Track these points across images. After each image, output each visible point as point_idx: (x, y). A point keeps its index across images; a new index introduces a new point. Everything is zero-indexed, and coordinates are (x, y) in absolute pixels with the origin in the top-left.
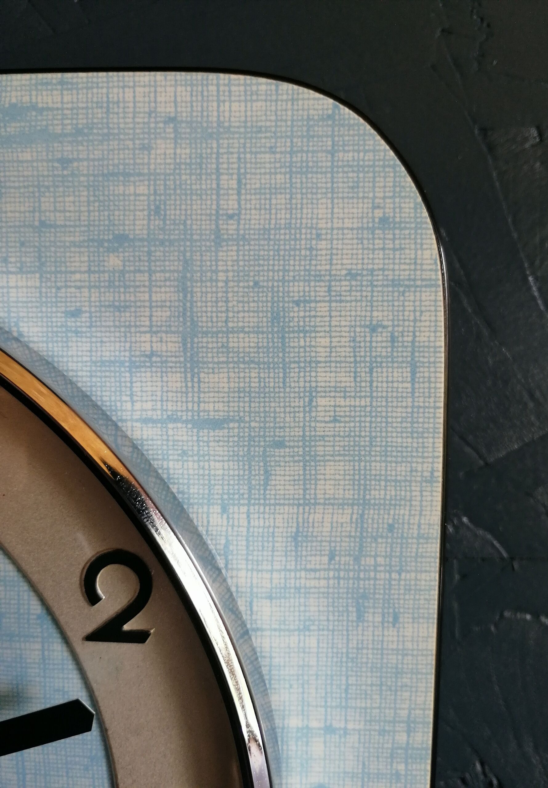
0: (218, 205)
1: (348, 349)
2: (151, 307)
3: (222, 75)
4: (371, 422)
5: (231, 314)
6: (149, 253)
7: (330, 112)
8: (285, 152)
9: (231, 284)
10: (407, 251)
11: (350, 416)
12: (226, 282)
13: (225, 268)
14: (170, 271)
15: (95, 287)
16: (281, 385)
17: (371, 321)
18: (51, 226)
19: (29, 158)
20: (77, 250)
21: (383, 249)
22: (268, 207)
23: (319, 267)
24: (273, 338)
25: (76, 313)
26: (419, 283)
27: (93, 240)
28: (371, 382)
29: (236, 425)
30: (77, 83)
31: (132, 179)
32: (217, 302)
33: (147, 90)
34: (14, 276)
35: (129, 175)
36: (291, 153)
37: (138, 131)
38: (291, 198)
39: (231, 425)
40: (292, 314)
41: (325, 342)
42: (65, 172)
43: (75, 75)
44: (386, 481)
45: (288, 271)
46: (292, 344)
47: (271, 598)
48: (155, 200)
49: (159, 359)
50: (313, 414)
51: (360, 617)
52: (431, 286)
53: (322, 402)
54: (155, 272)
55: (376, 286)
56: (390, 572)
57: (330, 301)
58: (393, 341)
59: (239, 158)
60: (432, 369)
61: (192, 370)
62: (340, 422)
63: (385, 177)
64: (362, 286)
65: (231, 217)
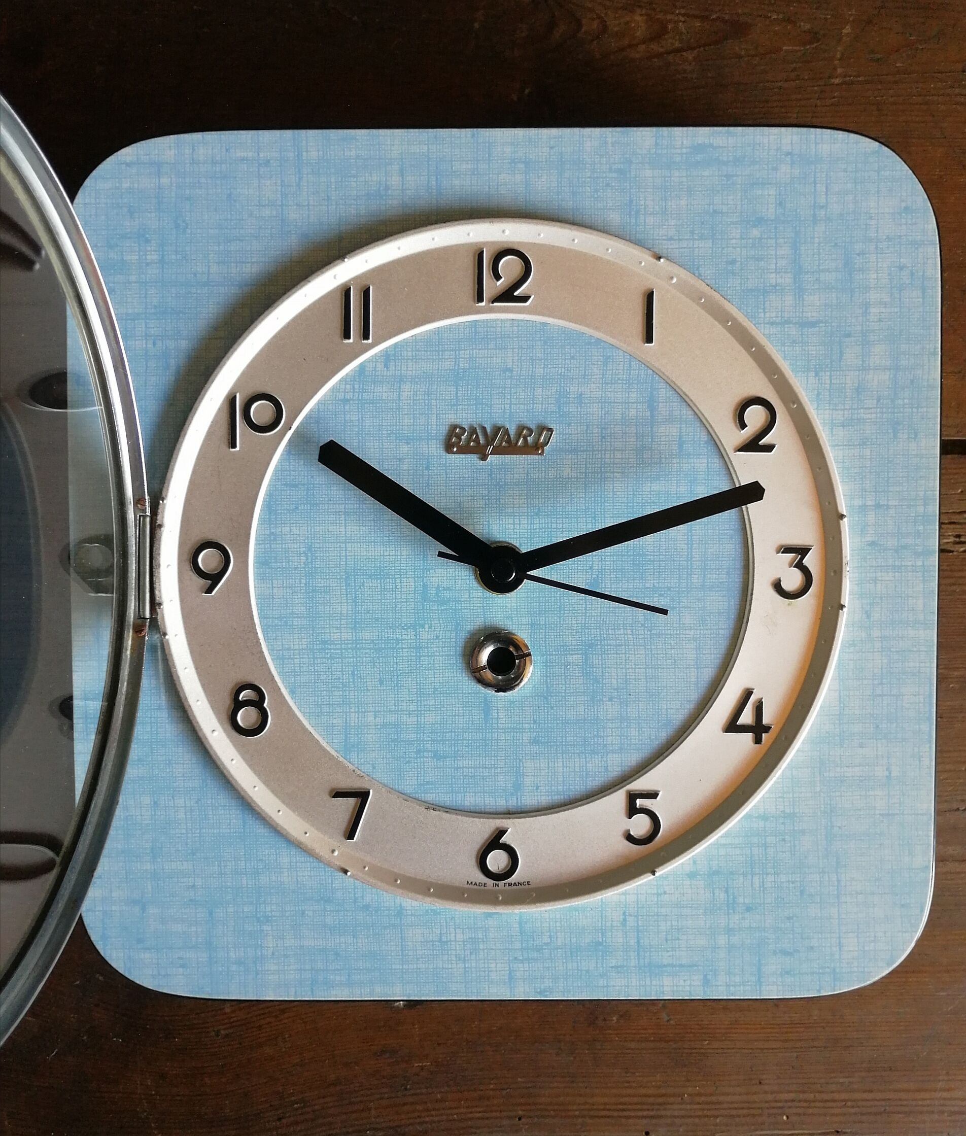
0: (815, 201)
1: (887, 280)
2: (776, 258)
4: (900, 321)
5: (821, 262)
6: (776, 228)
7: (877, 150)
8: (852, 172)
9: (822, 245)
10: (919, 225)
11: (888, 318)
12: (819, 243)
13: (818, 236)
14: (788, 238)
15: (744, 247)
16: (850, 301)
17: (900, 264)
18: (720, 213)
19: (708, 175)
20: (735, 226)
21: (906, 224)
22: (843, 201)
23: (871, 235)
24: (845, 274)
26: (925, 242)
27: (744, 221)
28: (900, 298)
29: (824, 325)
30: (737, 133)
31: (767, 186)
32: (814, 255)
33: (776, 137)
35: (765, 184)
36: (856, 172)
37: (770, 160)
38: (856, 197)
39: (821, 325)
40: (856, 261)
41: (874, 276)
42: (729, 183)
43: (736, 128)
44: (909, 355)
45: (854, 237)
46: (856, 278)
47: (843, 426)
48: (780, 198)
49: (780, 288)
50: (868, 318)
51: (895, 437)
52: (932, 244)
53: (873, 310)
54: (779, 238)
55: (903, 245)
56: (912, 409)
57: (877, 253)
58: (912, 275)
59: (827, 175)
60: (934, 291)
61: (799, 293)
62: (883, 321)
63: (907, 185)
64: (895, 245)
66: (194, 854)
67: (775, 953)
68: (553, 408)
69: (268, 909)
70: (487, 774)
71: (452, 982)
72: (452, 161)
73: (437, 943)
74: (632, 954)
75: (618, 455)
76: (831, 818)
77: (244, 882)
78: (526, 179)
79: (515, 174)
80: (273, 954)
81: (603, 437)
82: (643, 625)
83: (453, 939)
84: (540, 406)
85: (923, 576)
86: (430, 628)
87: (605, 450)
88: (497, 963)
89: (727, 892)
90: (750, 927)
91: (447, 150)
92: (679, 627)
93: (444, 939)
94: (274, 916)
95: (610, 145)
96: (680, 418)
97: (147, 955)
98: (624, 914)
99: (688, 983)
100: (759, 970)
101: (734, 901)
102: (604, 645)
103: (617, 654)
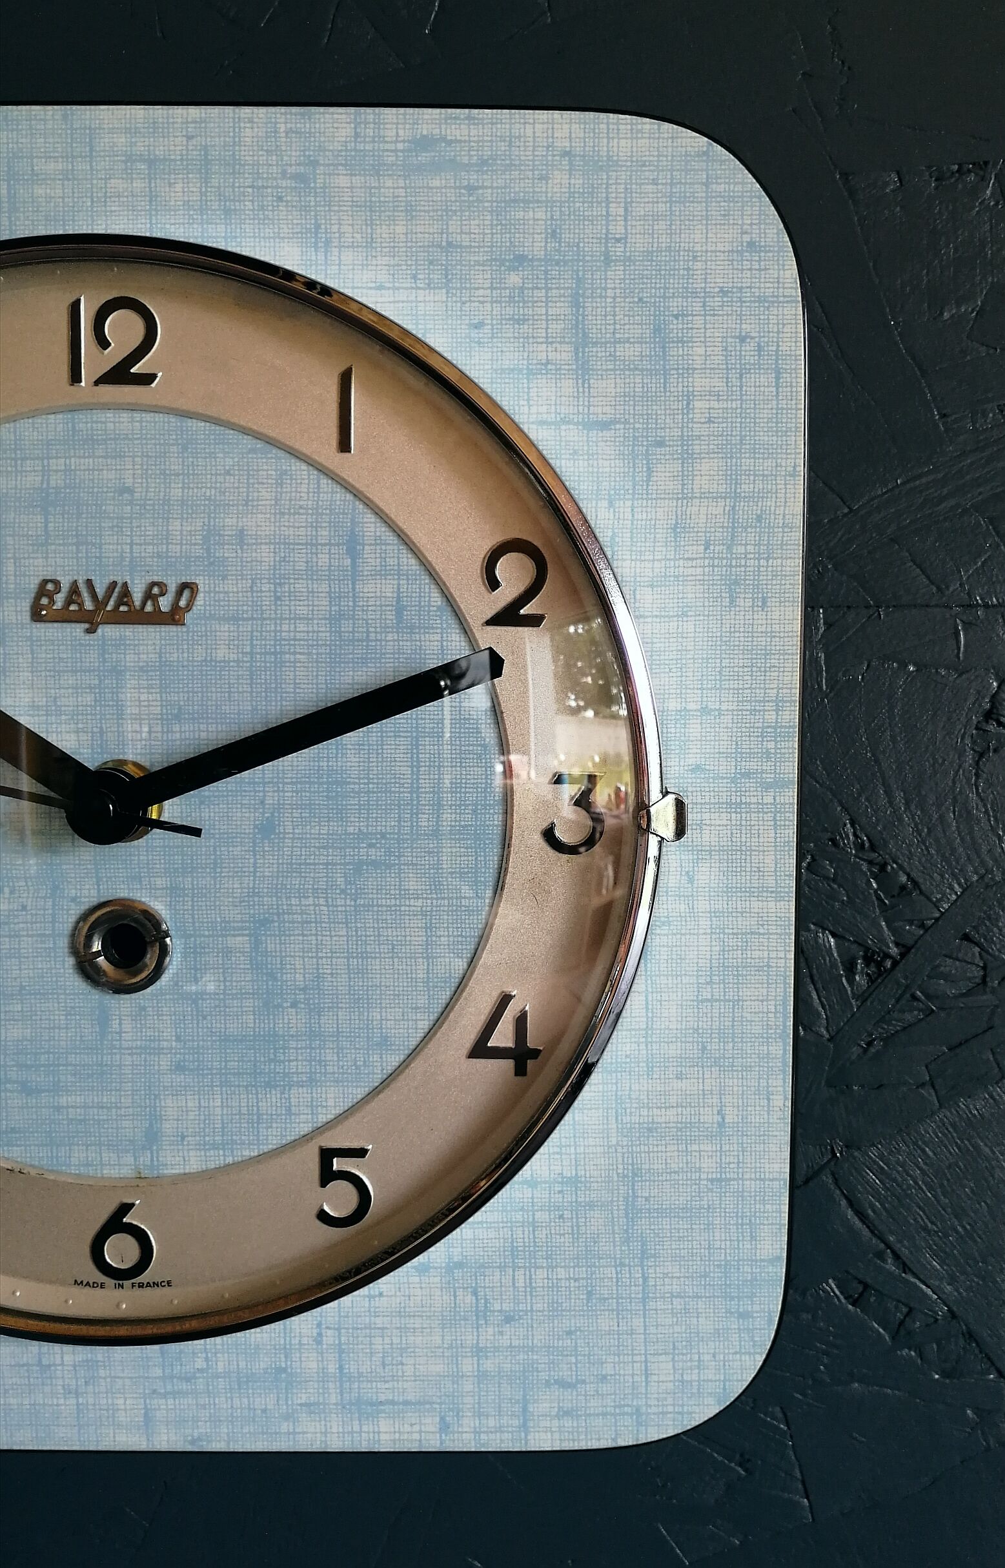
0: (607, 230)
1: (721, 358)
2: (547, 320)
3: (611, 115)
4: (741, 423)
5: (618, 327)
6: (546, 272)
7: (705, 149)
8: (666, 184)
9: (618, 300)
10: (771, 272)
11: (723, 418)
12: (614, 298)
13: (613, 286)
14: (564, 288)
15: (496, 302)
16: (662, 390)
17: (740, 332)
18: (457, 247)
19: (438, 185)
20: (481, 268)
21: (750, 269)
22: (650, 231)
23: (695, 285)
24: (655, 348)
25: (479, 326)
26: (781, 299)
27: (496, 260)
28: (741, 387)
29: (622, 426)
30: (483, 119)
31: (531, 205)
32: (605, 316)
33: (546, 126)
34: (422, 291)
35: (529, 202)
36: (672, 184)
37: (537, 163)
38: (671, 225)
39: (618, 426)
40: (671, 326)
41: (701, 351)
42: (471, 198)
43: (481, 111)
44: (755, 475)
45: (669, 288)
46: (671, 353)
47: (652, 586)
48: (552, 224)
49: (554, 367)
50: (691, 416)
52: (791, 302)
53: (698, 404)
54: (551, 289)
55: (745, 302)
56: (759, 559)
57: (705, 315)
58: (759, 351)
59: (626, 189)
60: (794, 375)
61: (583, 376)
62: (714, 422)
63: (752, 206)
64: (732, 301)
65: (618, 240)
67: (548, 1384)
68: (198, 551)
70: (105, 1117)
71: (58, 1426)
72: (32, 157)
73: (34, 1368)
74: (331, 1385)
75: (302, 627)
76: (633, 1185)
78: (150, 188)
79: (132, 179)
81: (278, 598)
82: (343, 891)
83: (58, 1361)
84: (179, 547)
85: (775, 820)
86: (12, 892)
87: (281, 619)
88: (125, 1399)
89: (475, 1293)
90: (511, 1346)
91: (24, 140)
92: (400, 894)
93: (45, 1362)
95: (283, 135)
96: (399, 570)
98: (319, 1325)
99: (416, 1428)
100: (525, 1409)
101: (486, 1307)
102: (284, 922)
103: (303, 935)
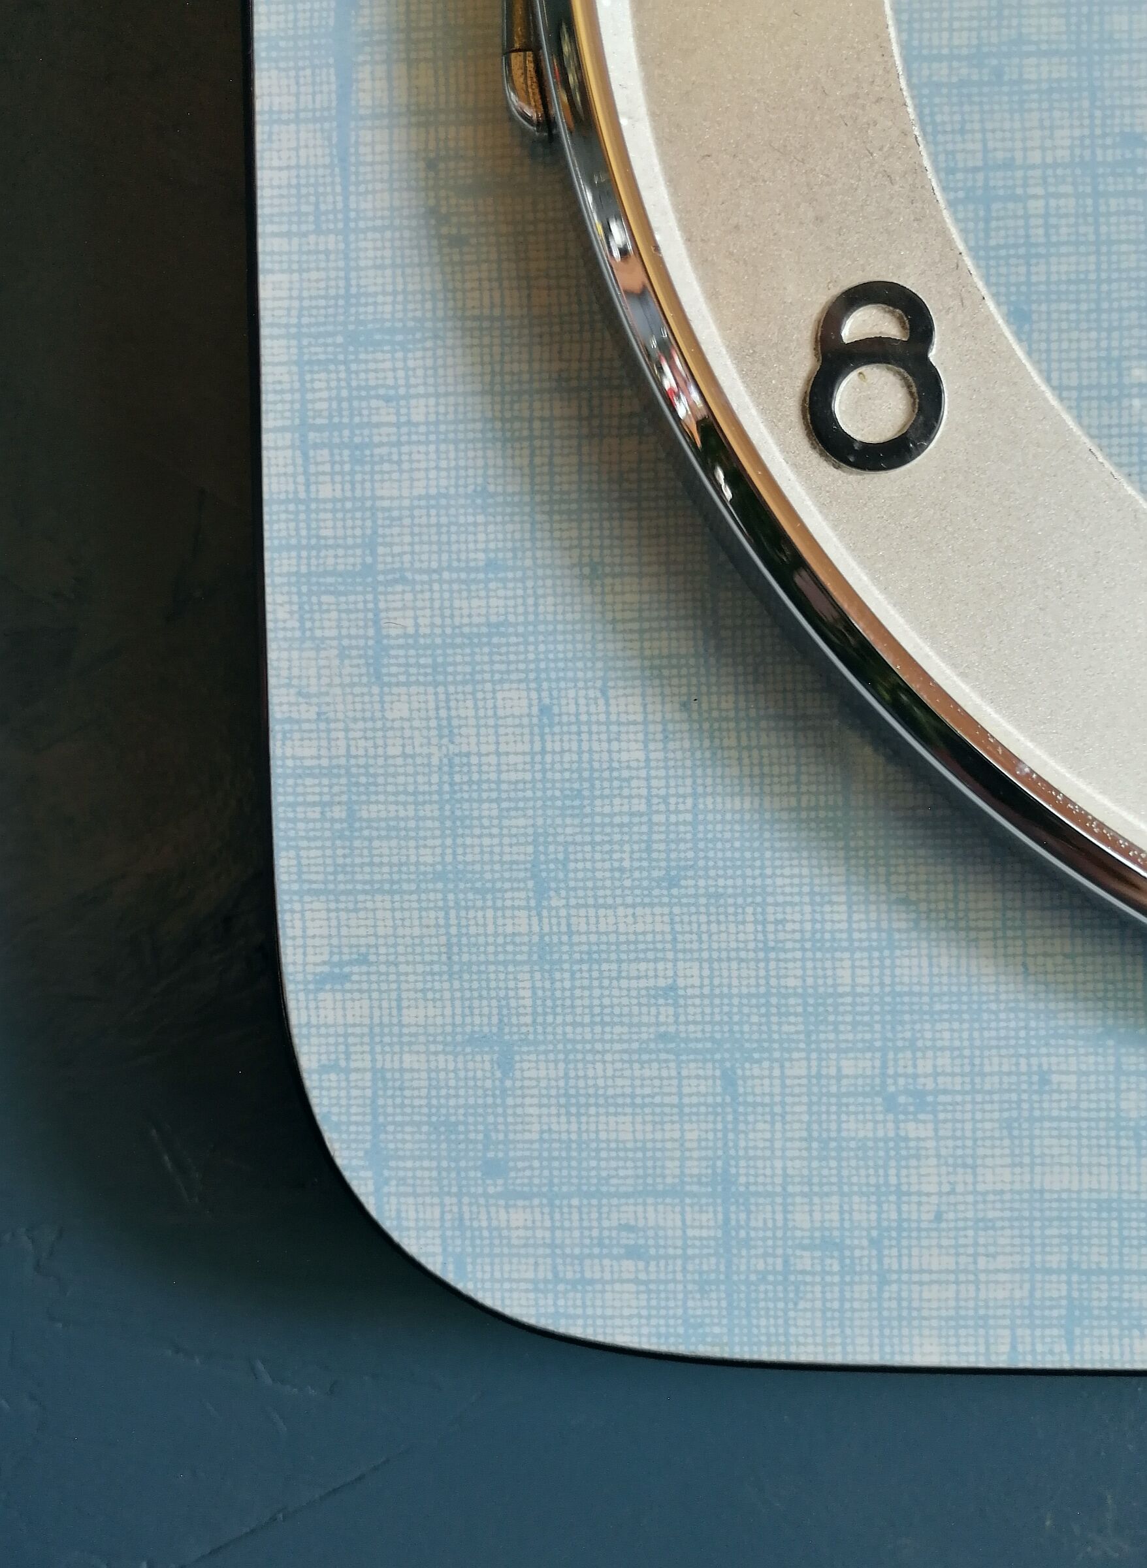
66: (673, 883)
69: (924, 1066)
77: (845, 975)
80: (939, 1217)
94: (945, 1092)
97: (518, 1218)
